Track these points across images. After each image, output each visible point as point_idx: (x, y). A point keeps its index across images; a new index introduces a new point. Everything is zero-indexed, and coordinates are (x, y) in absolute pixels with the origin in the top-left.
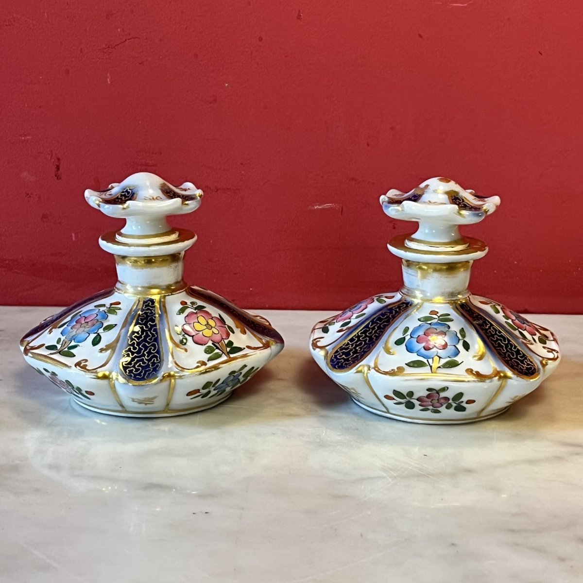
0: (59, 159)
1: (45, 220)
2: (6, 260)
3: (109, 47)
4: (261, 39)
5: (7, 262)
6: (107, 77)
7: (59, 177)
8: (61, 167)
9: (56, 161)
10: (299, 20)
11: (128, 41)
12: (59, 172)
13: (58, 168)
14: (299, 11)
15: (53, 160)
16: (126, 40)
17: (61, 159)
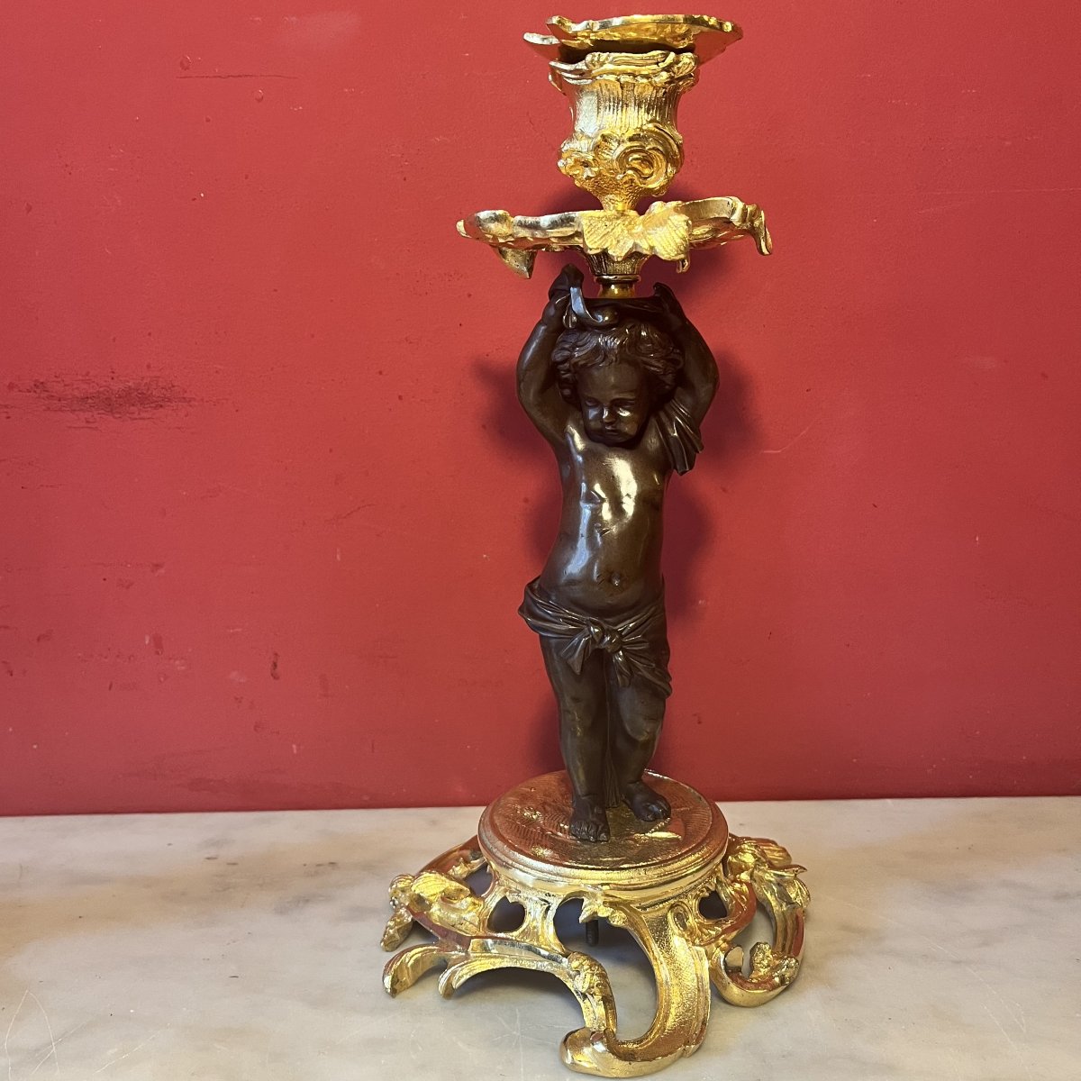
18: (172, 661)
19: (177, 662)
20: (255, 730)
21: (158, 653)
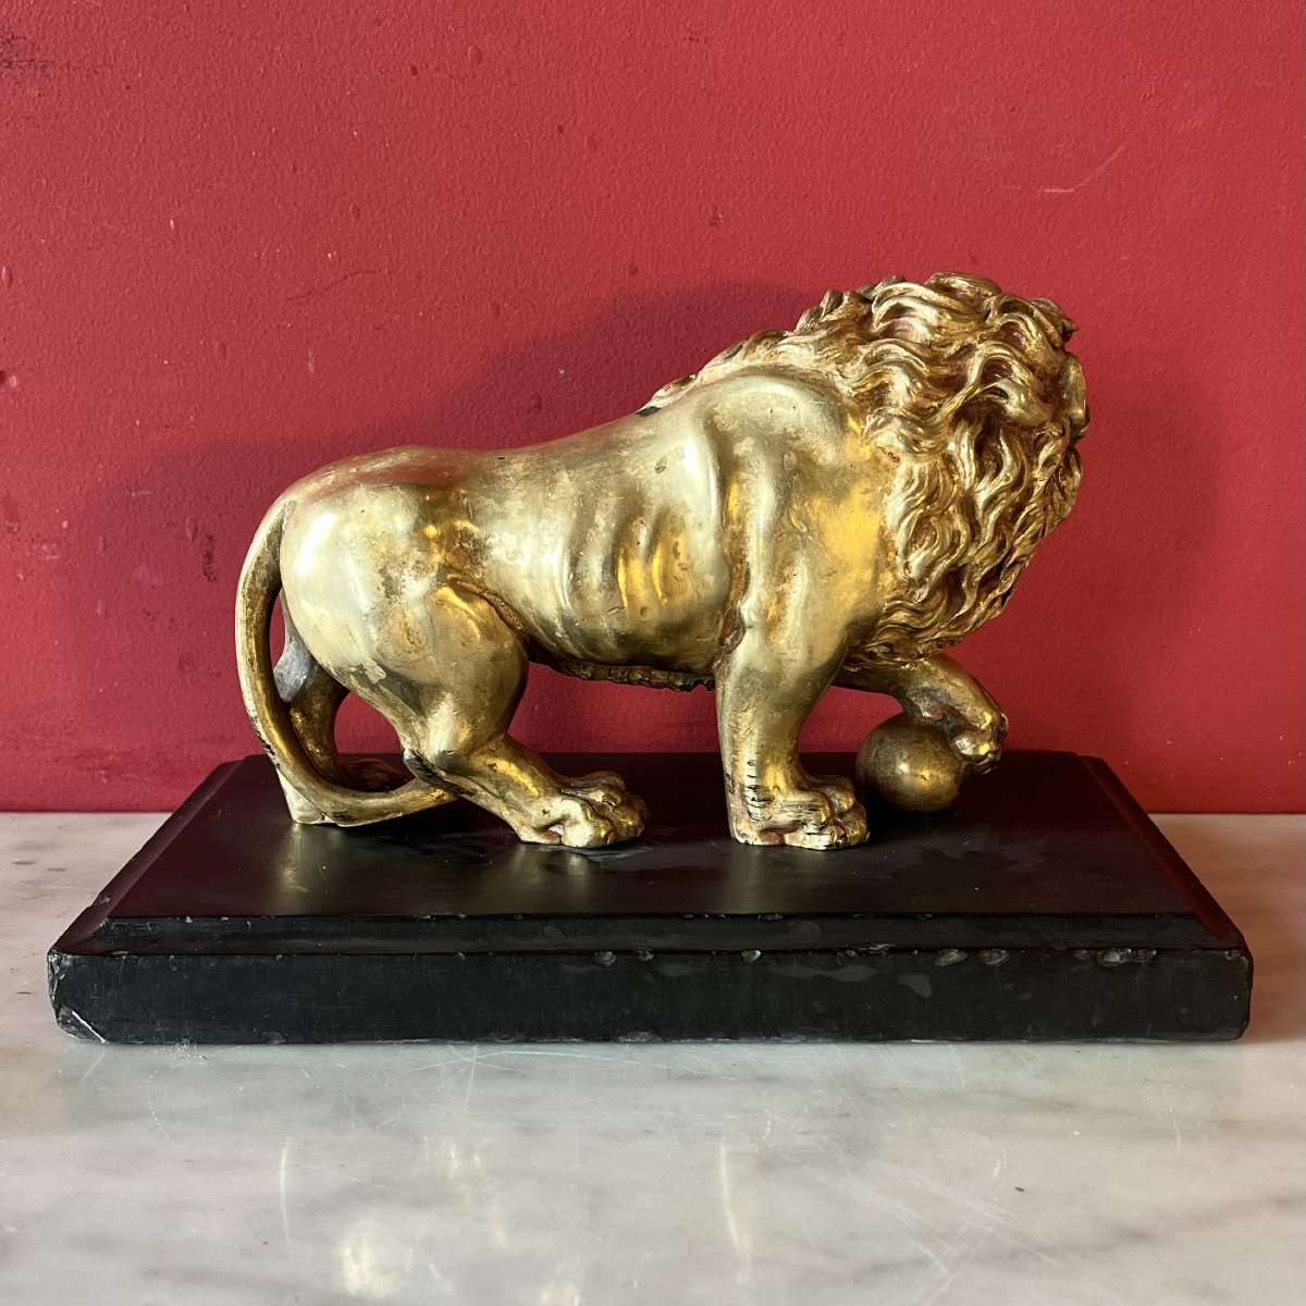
0: (211, 538)
1: (187, 667)
2: (108, 754)
3: (309, 293)
4: (634, 271)
5: (111, 757)
6: (308, 359)
7: (212, 578)
8: (216, 554)
9: (207, 541)
10: (715, 228)
11: (350, 279)
12: (212, 565)
13: (209, 555)
14: (716, 210)
15: (198, 541)
16: (345, 278)
17: (216, 537)
18: (35, 547)
19: (45, 547)
20: (180, 667)
21: (10, 529)
